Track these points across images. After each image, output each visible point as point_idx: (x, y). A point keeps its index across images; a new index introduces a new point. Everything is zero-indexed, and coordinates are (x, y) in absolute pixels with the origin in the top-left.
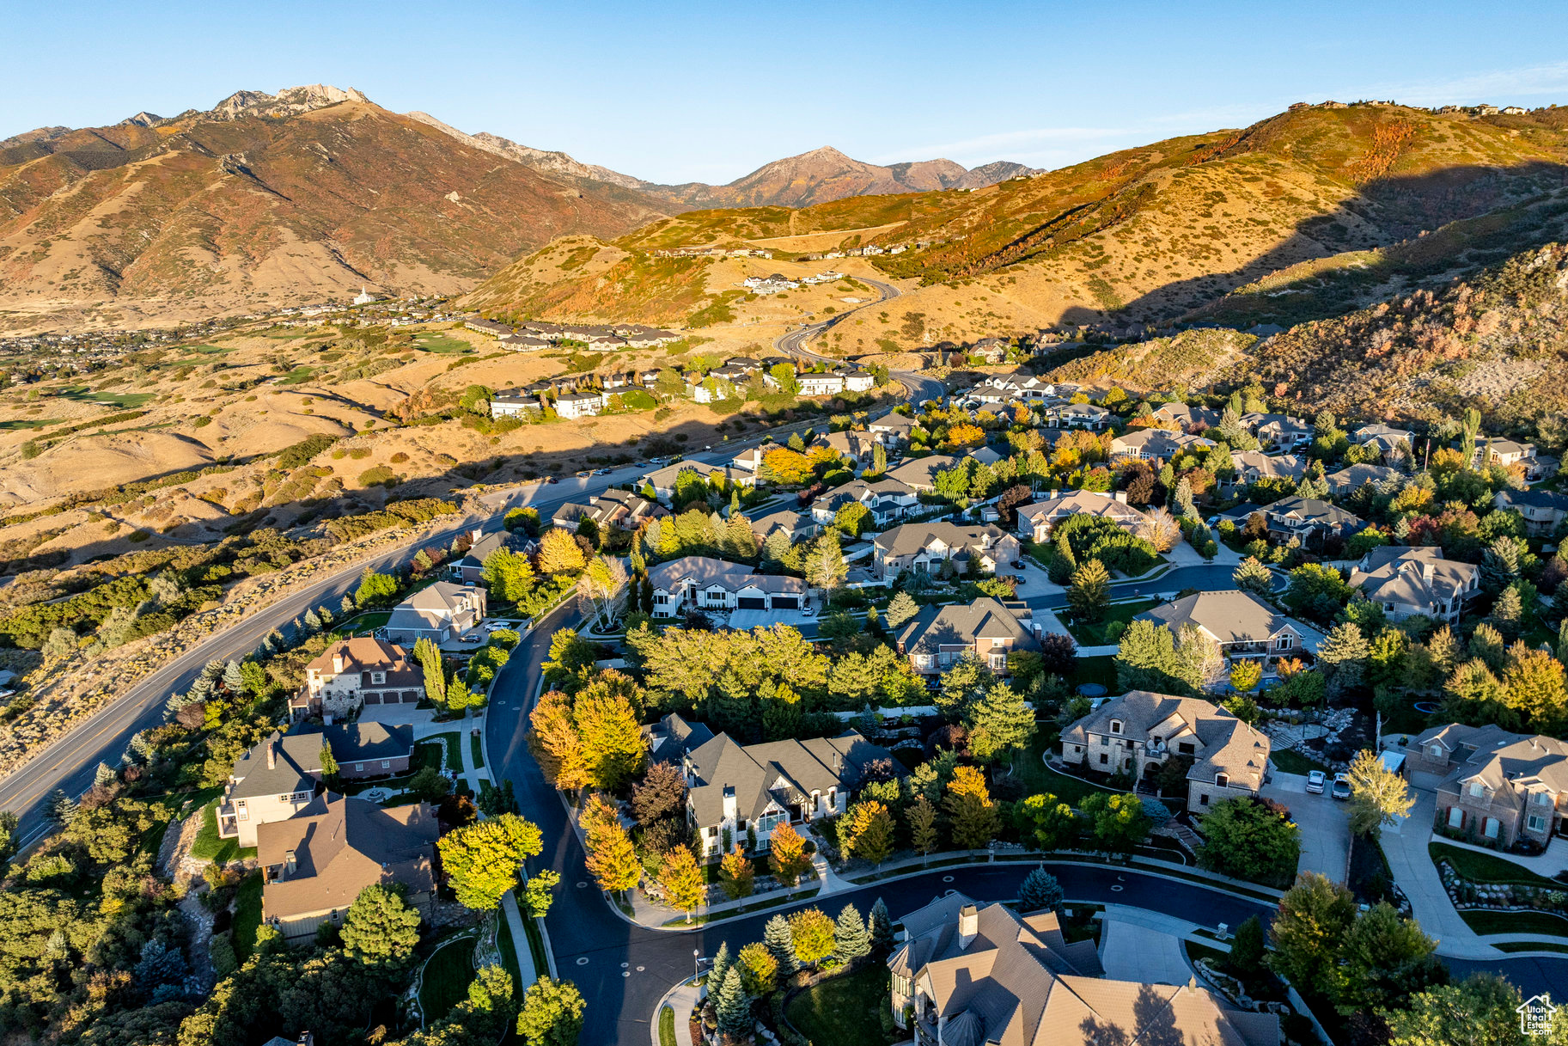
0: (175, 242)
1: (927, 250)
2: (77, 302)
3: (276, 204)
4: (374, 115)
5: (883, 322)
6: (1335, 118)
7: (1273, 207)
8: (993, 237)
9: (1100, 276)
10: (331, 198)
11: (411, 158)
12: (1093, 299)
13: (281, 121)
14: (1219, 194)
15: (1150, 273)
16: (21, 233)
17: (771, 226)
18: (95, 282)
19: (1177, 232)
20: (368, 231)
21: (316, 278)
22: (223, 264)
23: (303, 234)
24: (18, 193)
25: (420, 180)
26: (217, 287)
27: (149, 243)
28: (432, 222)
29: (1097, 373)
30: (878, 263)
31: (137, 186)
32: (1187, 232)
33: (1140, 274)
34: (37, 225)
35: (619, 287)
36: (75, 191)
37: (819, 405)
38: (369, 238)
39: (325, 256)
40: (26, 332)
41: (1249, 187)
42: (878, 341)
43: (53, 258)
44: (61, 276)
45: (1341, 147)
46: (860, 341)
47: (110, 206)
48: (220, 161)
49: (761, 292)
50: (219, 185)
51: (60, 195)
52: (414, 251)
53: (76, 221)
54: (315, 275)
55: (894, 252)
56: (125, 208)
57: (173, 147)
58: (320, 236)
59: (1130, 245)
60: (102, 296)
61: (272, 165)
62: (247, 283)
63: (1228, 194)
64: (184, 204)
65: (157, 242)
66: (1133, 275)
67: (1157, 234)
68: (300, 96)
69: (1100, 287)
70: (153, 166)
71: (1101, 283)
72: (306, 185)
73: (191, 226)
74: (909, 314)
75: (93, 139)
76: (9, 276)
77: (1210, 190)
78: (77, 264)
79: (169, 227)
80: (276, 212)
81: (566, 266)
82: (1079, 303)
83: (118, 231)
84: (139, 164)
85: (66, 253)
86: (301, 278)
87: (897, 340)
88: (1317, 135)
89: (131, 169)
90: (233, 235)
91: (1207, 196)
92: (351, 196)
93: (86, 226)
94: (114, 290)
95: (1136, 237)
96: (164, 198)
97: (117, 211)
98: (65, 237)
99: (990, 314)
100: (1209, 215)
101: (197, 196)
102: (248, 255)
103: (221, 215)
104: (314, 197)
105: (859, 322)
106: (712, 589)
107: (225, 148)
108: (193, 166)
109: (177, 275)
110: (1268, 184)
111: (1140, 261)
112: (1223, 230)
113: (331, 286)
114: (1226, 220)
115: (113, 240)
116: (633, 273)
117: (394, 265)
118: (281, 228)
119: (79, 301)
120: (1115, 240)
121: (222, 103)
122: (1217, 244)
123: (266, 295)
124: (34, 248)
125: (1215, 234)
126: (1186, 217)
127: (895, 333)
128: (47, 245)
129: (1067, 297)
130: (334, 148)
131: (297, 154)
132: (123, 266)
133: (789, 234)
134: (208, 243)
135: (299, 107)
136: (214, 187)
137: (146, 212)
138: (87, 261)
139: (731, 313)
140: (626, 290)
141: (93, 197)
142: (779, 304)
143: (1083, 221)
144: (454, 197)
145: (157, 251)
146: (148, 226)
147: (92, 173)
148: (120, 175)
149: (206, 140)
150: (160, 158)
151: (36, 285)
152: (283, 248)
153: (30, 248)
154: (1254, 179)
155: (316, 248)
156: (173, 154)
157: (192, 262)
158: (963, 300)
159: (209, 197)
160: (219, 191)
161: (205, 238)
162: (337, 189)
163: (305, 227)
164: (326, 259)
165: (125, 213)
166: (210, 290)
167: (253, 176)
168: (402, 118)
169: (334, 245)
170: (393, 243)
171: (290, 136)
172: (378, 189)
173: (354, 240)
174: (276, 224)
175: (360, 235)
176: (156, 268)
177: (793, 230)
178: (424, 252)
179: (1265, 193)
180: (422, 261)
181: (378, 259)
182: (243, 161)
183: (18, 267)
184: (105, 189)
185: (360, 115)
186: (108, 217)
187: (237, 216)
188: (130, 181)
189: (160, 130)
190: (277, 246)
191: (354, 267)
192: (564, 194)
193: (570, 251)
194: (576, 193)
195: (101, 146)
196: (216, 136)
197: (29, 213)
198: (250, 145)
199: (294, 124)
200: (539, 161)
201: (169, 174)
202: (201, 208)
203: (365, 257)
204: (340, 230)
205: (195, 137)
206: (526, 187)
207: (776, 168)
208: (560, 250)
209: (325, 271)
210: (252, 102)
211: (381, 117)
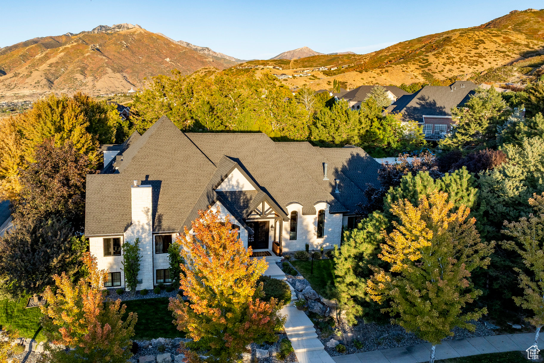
0: (72, 72)
2: (38, 91)
3: (107, 60)
4: (143, 32)
6: (533, 15)
7: (507, 46)
8: (376, 62)
9: (427, 71)
10: (125, 59)
11: (154, 47)
13: (112, 34)
14: (481, 40)
15: (450, 70)
16: (24, 68)
18: (45, 85)
19: (462, 55)
20: (137, 70)
21: (117, 85)
22: (87, 80)
23: (114, 70)
24: (25, 56)
25: (157, 54)
26: (84, 87)
27: (64, 72)
28: (159, 68)
31: (62, 54)
32: (467, 55)
33: (446, 70)
34: (29, 66)
36: (42, 55)
38: (137, 72)
39: (121, 78)
40: (21, 100)
41: (495, 39)
43: (33, 77)
44: (34, 82)
45: (536, 26)
47: (53, 60)
48: (90, 46)
50: (89, 54)
51: (38, 57)
53: (41, 65)
54: (117, 84)
55: (332, 69)
56: (57, 61)
57: (75, 42)
58: (120, 71)
59: (441, 59)
60: (46, 90)
61: (107, 48)
62: (94, 86)
63: (486, 41)
64: (76, 60)
65: (66, 72)
66: (442, 71)
67: (453, 55)
68: (119, 27)
70: (68, 48)
71: (427, 74)
72: (118, 55)
73: (78, 67)
75: (51, 40)
76: (18, 82)
77: (477, 39)
78: (40, 79)
79: (70, 67)
80: (106, 63)
82: (417, 81)
83: (54, 68)
84: (63, 47)
85: (37, 75)
86: (112, 85)
88: (524, 22)
89: (61, 48)
90: (91, 70)
91: (476, 41)
92: (133, 59)
93: (44, 66)
94: (50, 88)
95: (444, 56)
96: (71, 58)
97: (55, 62)
98: (37, 70)
99: (377, 83)
100: (477, 49)
101: (81, 57)
102: (95, 77)
103: (88, 64)
104: (120, 59)
107: (92, 42)
108: (81, 48)
109: (71, 83)
110: (504, 38)
111: (445, 65)
112: (484, 54)
113: (122, 88)
114: (485, 51)
115: (52, 71)
117: (145, 82)
118: (107, 68)
119: (39, 91)
120: (433, 57)
121: (94, 29)
122: (481, 60)
123: (100, 90)
124: (27, 73)
125: (480, 56)
126: (466, 49)
128: (31, 72)
129: (412, 78)
130: (128, 43)
131: (116, 44)
132: (54, 80)
134: (83, 73)
135: (118, 30)
136: (87, 55)
137: (64, 62)
138: (43, 78)
141: (48, 57)
144: (168, 60)
145: (66, 75)
146: (64, 67)
147: (49, 50)
148: (57, 51)
149: (86, 40)
150: (71, 45)
151: (26, 85)
152: (107, 75)
153: (26, 73)
154: (497, 36)
155: (118, 75)
156: (75, 44)
157: (77, 78)
159: (84, 58)
160: (89, 56)
161: (82, 71)
162: (128, 56)
163: (116, 68)
164: (121, 79)
165: (57, 63)
166: (81, 88)
167: (100, 52)
168: (153, 34)
169: (125, 74)
170: (145, 74)
171: (114, 39)
172: (142, 57)
173: (132, 73)
174: (106, 67)
175: (134, 71)
176: (65, 81)
179: (503, 41)
181: (139, 80)
182: (98, 47)
183: (21, 79)
184: (52, 55)
185: (138, 32)
186: (52, 64)
187: (93, 64)
188: (60, 52)
189: (73, 37)
190: (105, 74)
191: (131, 82)
192: (207, 60)
193: (205, 72)
194: (211, 60)
195: (53, 42)
196: (90, 39)
197: (27, 62)
198: (101, 42)
199: (116, 35)
200: (200, 50)
201: (73, 50)
202: (82, 61)
203: (135, 79)
204: (128, 70)
205: (84, 39)
206: (194, 57)
207: (286, 54)
208: (201, 71)
209: (121, 83)
210: (103, 29)
211: (145, 33)
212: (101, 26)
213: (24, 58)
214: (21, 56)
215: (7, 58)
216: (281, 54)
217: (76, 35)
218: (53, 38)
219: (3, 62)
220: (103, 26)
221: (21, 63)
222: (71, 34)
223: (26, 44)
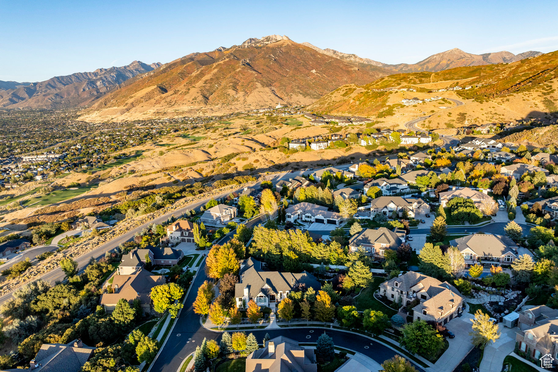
0: (225, 88)
1: (480, 88)
2: (195, 107)
3: (256, 75)
4: (290, 44)
5: (449, 116)
8: (508, 83)
9: (549, 98)
10: (274, 73)
11: (301, 58)
12: (544, 108)
13: (261, 48)
16: (182, 86)
17: (423, 79)
18: (201, 101)
20: (284, 83)
21: (266, 99)
22: (238, 95)
23: (264, 85)
24: (183, 73)
25: (303, 66)
26: (236, 102)
27: (218, 88)
28: (306, 80)
29: (522, 139)
30: (459, 93)
31: (216, 70)
34: (187, 83)
35: (358, 103)
36: (198, 72)
37: (407, 148)
38: (284, 86)
39: (270, 92)
40: (180, 116)
42: (446, 124)
43: (190, 93)
44: (192, 99)
46: (438, 124)
47: (207, 77)
48: (241, 62)
49: (407, 105)
50: (240, 69)
51: (194, 74)
52: (298, 90)
53: (198, 82)
54: (266, 98)
55: (466, 89)
56: (212, 77)
57: (227, 57)
58: (269, 85)
60: (202, 105)
61: (257, 62)
62: (245, 101)
64: (229, 76)
65: (220, 88)
68: (268, 39)
69: (547, 103)
70: (221, 64)
71: (549, 101)
72: (266, 69)
73: (230, 83)
74: (460, 113)
75: (206, 56)
76: (178, 99)
78: (196, 95)
79: (223, 83)
80: (256, 78)
81: (344, 95)
82: (537, 109)
83: (209, 85)
84: (217, 63)
85: (194, 92)
86: (261, 99)
87: (454, 124)
89: (215, 65)
90: (242, 86)
92: (281, 72)
93: (200, 83)
94: (206, 103)
96: (223, 74)
97: (209, 78)
98: (194, 87)
99: (496, 114)
101: (233, 73)
102: (246, 92)
103: (239, 79)
104: (269, 72)
105: (439, 116)
106: (307, 214)
107: (243, 57)
108: (233, 63)
109: (224, 98)
113: (270, 102)
115: (207, 88)
116: (363, 97)
117: (292, 95)
118: (257, 83)
119: (196, 107)
121: (244, 43)
123: (250, 105)
124: (185, 90)
127: (453, 121)
128: (189, 89)
129: (532, 107)
130: (276, 56)
131: (264, 58)
132: (209, 96)
133: (430, 82)
134: (235, 88)
135: (267, 43)
136: (238, 70)
137: (218, 78)
138: (199, 94)
139: (393, 112)
140: (360, 104)
141: (203, 74)
142: (413, 109)
143: (546, 75)
144: (314, 71)
145: (219, 91)
146: (218, 83)
147: (204, 66)
148: (211, 67)
149: (237, 55)
150: (223, 61)
151: (185, 102)
152: (257, 90)
153: (184, 90)
155: (267, 89)
156: (227, 60)
157: (229, 94)
158: (484, 108)
159: (236, 73)
160: (240, 71)
161: (234, 87)
162: (276, 70)
163: (265, 82)
164: (270, 93)
165: (211, 79)
166: (234, 103)
167: (250, 66)
168: (300, 45)
169: (273, 88)
170: (292, 87)
171: (263, 52)
172: (289, 69)
173: (279, 87)
174: (256, 82)
175: (282, 85)
176: (218, 96)
177: (432, 81)
178: (302, 90)
180: (301, 94)
181: (287, 93)
182: (248, 61)
183: (181, 96)
184: (207, 71)
185: (286, 44)
186: (207, 80)
187: (244, 79)
188: (214, 69)
189: (225, 52)
190: (255, 89)
191: (279, 96)
192: (352, 69)
193: (346, 90)
194: (357, 69)
195: (207, 58)
196: (241, 53)
197: (185, 80)
198: (251, 56)
199: (265, 48)
200: (346, 58)
201: (225, 66)
202: (233, 77)
203: (282, 92)
204: (276, 83)
205: (235, 54)
206: (339, 67)
207: (435, 57)
208: (343, 89)
209: (269, 97)
210: (253, 42)
211: (292, 45)
212: (250, 39)
213: (183, 75)
214: (179, 73)
215: (167, 77)
216: (430, 57)
217: (228, 49)
218: (207, 54)
219: (164, 80)
220: (253, 39)
221: (179, 81)
222: (224, 48)
223: (183, 61)
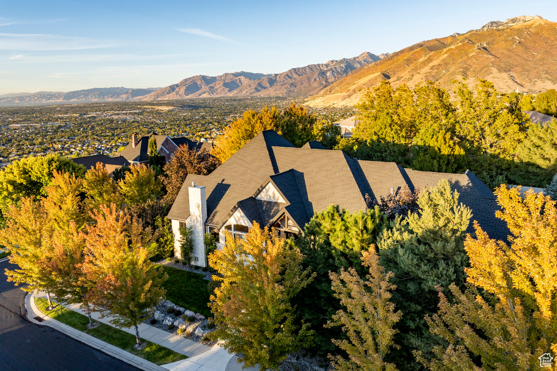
0: (454, 74)
3: (493, 59)
10: (516, 57)
13: (503, 30)
16: (406, 72)
20: (528, 68)
21: (502, 85)
22: (468, 81)
23: (500, 70)
24: (409, 60)
27: (445, 74)
31: (446, 55)
34: (412, 70)
36: (426, 58)
38: (528, 71)
47: (435, 63)
48: (476, 46)
50: (474, 54)
51: (421, 60)
52: (546, 76)
53: (423, 68)
56: (440, 63)
57: (461, 42)
58: (507, 70)
61: (496, 46)
64: (460, 61)
65: (447, 74)
68: (514, 21)
70: (452, 49)
72: (507, 52)
73: (460, 68)
75: (437, 42)
78: (420, 81)
79: (452, 69)
80: (492, 62)
83: (435, 71)
84: (447, 49)
86: (496, 86)
89: (445, 50)
90: (474, 71)
92: (525, 56)
93: (426, 69)
96: (453, 59)
97: (437, 64)
98: (419, 73)
101: (465, 58)
103: (471, 64)
104: (509, 57)
107: (480, 41)
115: (433, 74)
117: (536, 81)
118: (492, 68)
121: (484, 27)
124: (409, 77)
128: (413, 76)
130: (522, 38)
131: (506, 41)
134: (464, 74)
135: (512, 24)
136: (471, 55)
137: (446, 64)
141: (431, 60)
145: (446, 77)
146: (446, 69)
147: (432, 52)
148: (441, 53)
149: (473, 39)
150: (455, 46)
152: (491, 75)
153: (407, 77)
155: (505, 75)
156: (460, 44)
159: (468, 59)
160: (473, 56)
161: (464, 72)
162: (520, 53)
163: (502, 68)
164: (507, 79)
165: (439, 65)
167: (487, 50)
169: (512, 74)
170: (537, 72)
171: (505, 35)
172: (538, 52)
173: (521, 72)
174: (491, 66)
175: (524, 70)
176: (444, 83)
178: (551, 76)
180: (549, 80)
181: (529, 79)
182: (485, 45)
184: (435, 57)
185: (537, 24)
186: (434, 66)
187: (477, 64)
188: (444, 54)
189: (459, 38)
190: (489, 74)
191: (518, 82)
195: (438, 44)
196: (477, 37)
197: (410, 66)
198: (489, 40)
199: (509, 30)
201: (457, 51)
202: (465, 62)
203: (524, 78)
204: (517, 68)
205: (470, 38)
209: (506, 84)
210: (495, 25)
211: (546, 24)
212: (492, 23)
213: (409, 61)
214: (406, 60)
215: (392, 64)
217: (463, 35)
218: (439, 40)
219: (389, 67)
220: (495, 22)
221: (404, 67)
222: (458, 34)
223: (411, 49)
